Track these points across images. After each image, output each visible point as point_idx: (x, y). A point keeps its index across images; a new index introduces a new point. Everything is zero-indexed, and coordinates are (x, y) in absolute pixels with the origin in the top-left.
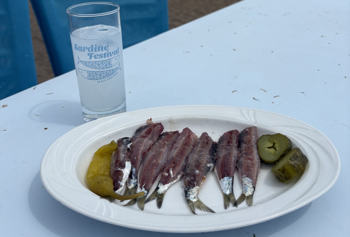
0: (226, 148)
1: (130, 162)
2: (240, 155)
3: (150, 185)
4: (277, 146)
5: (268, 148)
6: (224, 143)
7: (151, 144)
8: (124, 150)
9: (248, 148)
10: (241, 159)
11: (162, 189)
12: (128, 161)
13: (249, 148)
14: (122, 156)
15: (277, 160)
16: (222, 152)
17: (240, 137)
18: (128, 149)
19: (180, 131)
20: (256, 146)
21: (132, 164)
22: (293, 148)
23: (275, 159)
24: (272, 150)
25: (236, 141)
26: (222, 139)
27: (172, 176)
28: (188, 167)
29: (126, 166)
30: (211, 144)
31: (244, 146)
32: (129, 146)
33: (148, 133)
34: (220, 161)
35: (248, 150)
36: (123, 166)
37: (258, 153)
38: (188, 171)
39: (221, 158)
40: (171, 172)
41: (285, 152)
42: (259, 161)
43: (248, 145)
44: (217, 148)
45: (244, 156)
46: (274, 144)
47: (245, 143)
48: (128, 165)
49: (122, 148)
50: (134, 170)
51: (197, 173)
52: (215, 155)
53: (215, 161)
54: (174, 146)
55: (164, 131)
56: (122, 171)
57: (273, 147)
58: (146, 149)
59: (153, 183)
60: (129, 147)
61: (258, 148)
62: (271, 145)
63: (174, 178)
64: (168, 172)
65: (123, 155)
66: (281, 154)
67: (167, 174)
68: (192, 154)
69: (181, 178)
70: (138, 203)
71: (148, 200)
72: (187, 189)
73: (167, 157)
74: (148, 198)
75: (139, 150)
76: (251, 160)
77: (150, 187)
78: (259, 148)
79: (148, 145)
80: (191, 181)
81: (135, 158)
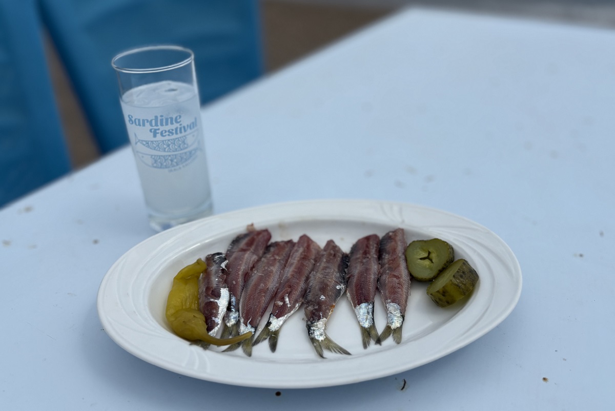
0: (362, 262)
1: (227, 289)
2: (381, 271)
3: (258, 320)
4: (433, 256)
5: (421, 259)
6: (359, 255)
7: (256, 260)
8: (217, 272)
9: (392, 260)
10: (384, 277)
11: (276, 324)
12: (225, 287)
13: (394, 260)
14: (215, 280)
15: (434, 276)
16: (356, 267)
17: (381, 244)
18: (223, 270)
19: (296, 239)
20: (403, 257)
21: (230, 291)
22: (456, 259)
23: (432, 276)
24: (427, 262)
25: (376, 250)
26: (355, 248)
27: (289, 306)
28: (310, 292)
29: (222, 295)
30: (341, 256)
31: (386, 257)
32: (223, 265)
33: (250, 244)
34: (354, 280)
35: (392, 263)
36: (218, 296)
37: (407, 267)
38: (310, 297)
39: (356, 277)
40: (287, 300)
41: (445, 264)
42: (409, 278)
43: (392, 256)
44: (348, 262)
45: (387, 271)
46: (429, 253)
47: (389, 253)
48: (224, 292)
49: (214, 268)
50: (233, 299)
51: (322, 300)
52: (347, 272)
53: (346, 281)
54: (288, 262)
55: (273, 240)
56: (216, 302)
57: (428, 258)
58: (248, 267)
59: (262, 316)
60: (224, 267)
61: (406, 260)
62: (426, 255)
63: (291, 308)
64: (283, 299)
65: (217, 279)
66: (440, 268)
67: (281, 304)
68: (315, 272)
69: (300, 307)
70: (242, 347)
71: (257, 342)
72: (309, 323)
73: (280, 278)
74: (257, 339)
75: (239, 270)
76: (397, 277)
77: (258, 322)
78: (408, 259)
79: (251, 262)
80: (314, 311)
81: (234, 282)
